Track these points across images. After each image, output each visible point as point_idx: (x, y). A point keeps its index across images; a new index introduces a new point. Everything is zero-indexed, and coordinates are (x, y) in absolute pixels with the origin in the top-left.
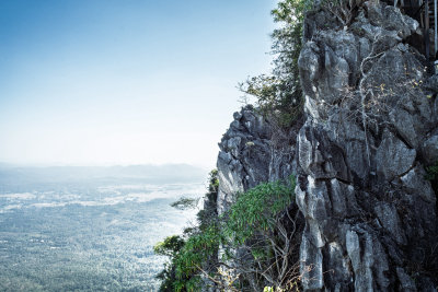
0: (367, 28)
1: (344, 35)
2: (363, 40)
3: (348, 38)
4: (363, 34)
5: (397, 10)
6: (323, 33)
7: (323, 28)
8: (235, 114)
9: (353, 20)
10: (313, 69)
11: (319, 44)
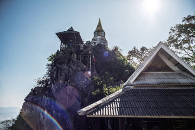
0: (72, 66)
1: (65, 67)
2: (70, 69)
3: (66, 68)
4: (71, 67)
5: (81, 62)
6: (59, 65)
7: (59, 64)
8: (32, 89)
9: (68, 63)
10: (54, 75)
11: (57, 68)
